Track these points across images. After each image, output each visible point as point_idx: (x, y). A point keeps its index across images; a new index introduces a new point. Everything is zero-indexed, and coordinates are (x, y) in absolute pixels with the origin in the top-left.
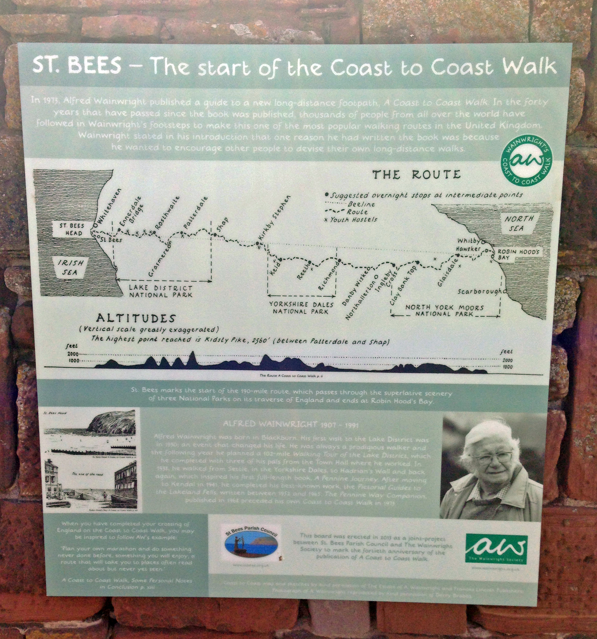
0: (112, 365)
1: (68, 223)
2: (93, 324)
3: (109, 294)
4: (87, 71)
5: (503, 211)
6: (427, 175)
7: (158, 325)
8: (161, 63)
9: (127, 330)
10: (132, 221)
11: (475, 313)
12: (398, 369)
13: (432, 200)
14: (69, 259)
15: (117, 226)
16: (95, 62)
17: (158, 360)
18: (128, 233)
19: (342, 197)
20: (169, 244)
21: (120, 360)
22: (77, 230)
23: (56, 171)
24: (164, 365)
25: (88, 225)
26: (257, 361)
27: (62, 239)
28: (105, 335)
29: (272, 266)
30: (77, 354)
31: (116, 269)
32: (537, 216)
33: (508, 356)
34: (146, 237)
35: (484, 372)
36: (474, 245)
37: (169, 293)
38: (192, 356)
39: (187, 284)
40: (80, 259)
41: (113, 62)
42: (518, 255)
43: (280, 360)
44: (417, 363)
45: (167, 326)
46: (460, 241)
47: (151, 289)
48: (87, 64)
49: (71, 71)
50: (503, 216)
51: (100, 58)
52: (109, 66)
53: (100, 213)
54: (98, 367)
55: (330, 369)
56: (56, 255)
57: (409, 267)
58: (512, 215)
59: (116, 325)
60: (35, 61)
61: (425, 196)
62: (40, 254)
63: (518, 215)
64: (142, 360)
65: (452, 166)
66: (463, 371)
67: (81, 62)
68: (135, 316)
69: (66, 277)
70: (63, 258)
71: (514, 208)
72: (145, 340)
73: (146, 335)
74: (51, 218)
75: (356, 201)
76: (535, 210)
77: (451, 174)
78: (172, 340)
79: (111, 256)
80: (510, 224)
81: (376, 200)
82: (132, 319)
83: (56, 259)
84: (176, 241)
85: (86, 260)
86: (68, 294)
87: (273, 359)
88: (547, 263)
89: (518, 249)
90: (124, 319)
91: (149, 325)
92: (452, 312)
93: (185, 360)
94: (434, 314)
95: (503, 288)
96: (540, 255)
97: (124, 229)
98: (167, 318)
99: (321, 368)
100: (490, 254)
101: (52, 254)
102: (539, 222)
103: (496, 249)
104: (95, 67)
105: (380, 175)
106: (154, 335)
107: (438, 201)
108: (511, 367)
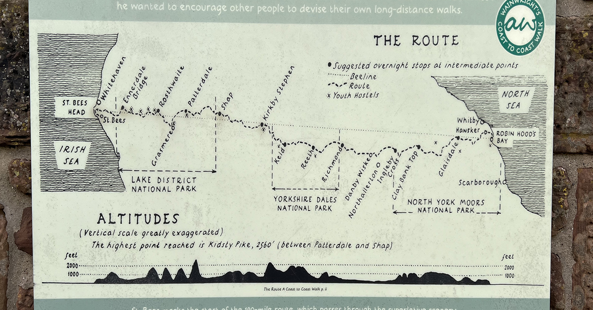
0: (112, 279)
1: (71, 99)
2: (94, 227)
3: (111, 188)
5: (501, 84)
6: (427, 41)
7: (161, 227)
9: (128, 234)
10: (136, 96)
11: (477, 209)
12: (403, 280)
13: (431, 71)
14: (71, 144)
15: (120, 103)
17: (160, 272)
18: (131, 111)
19: (344, 67)
20: (173, 125)
21: (121, 274)
22: (80, 108)
23: (62, 36)
24: (167, 278)
25: (92, 101)
26: (260, 272)
27: (65, 120)
28: (105, 240)
29: (277, 151)
30: (76, 266)
31: (118, 157)
32: (532, 90)
33: (509, 262)
34: (149, 117)
35: (486, 282)
36: (473, 126)
37: (173, 186)
38: (195, 266)
39: (191, 175)
40: (82, 144)
42: (516, 137)
43: (284, 269)
44: (420, 273)
45: (170, 228)
46: (459, 120)
47: (153, 182)
50: (501, 90)
53: (104, 87)
54: (98, 281)
55: (334, 280)
56: (58, 139)
57: (411, 152)
58: (508, 89)
59: (118, 227)
61: (425, 66)
62: (42, 138)
63: (514, 89)
64: (143, 273)
65: (450, 30)
66: (466, 281)
68: (137, 215)
69: (68, 167)
70: (65, 144)
71: (510, 80)
72: (147, 246)
73: (149, 240)
74: (54, 94)
75: (358, 72)
76: (531, 84)
77: (449, 40)
78: (175, 246)
79: (113, 140)
80: (507, 100)
81: (378, 71)
82: (134, 219)
83: (58, 145)
84: (181, 122)
85: (88, 145)
86: (69, 189)
87: (277, 268)
88: (543, 146)
89: (516, 130)
90: (125, 219)
91: (152, 227)
92: (454, 208)
93: (188, 272)
94: (437, 210)
95: (502, 178)
96: (537, 138)
97: (127, 107)
98: (170, 218)
99: (326, 278)
100: (489, 135)
101: (53, 139)
102: (535, 97)
103: (495, 130)
105: (381, 41)
106: (155, 240)
107: (437, 72)
108: (512, 276)
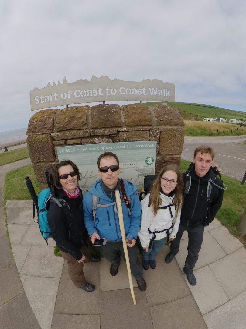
4: (69, 151)
5: (146, 169)
6: (133, 164)
8: (82, 149)
16: (70, 150)
20: (87, 179)
37: (88, 187)
39: (91, 185)
41: (73, 149)
46: (139, 174)
47: (85, 187)
48: (69, 150)
49: (66, 152)
51: (71, 149)
52: (73, 150)
60: (60, 151)
63: (148, 170)
65: (137, 163)
67: (68, 150)
77: (137, 164)
81: (124, 169)
100: (144, 176)
104: (70, 151)
105: (124, 165)
107: (135, 168)
